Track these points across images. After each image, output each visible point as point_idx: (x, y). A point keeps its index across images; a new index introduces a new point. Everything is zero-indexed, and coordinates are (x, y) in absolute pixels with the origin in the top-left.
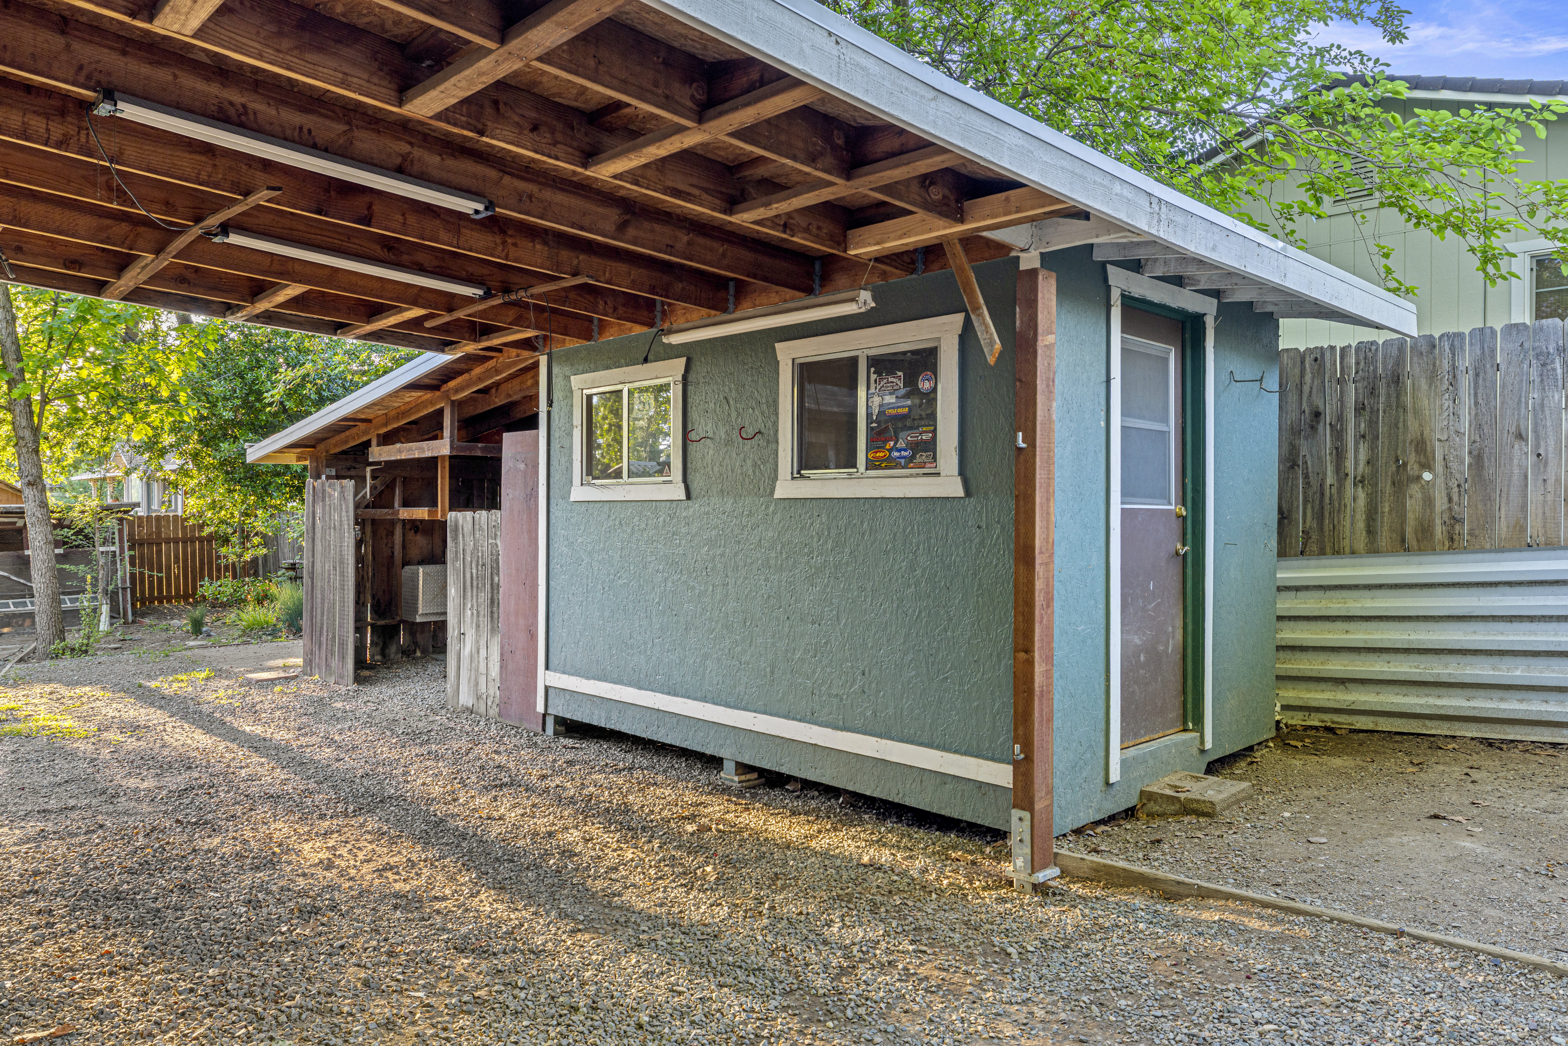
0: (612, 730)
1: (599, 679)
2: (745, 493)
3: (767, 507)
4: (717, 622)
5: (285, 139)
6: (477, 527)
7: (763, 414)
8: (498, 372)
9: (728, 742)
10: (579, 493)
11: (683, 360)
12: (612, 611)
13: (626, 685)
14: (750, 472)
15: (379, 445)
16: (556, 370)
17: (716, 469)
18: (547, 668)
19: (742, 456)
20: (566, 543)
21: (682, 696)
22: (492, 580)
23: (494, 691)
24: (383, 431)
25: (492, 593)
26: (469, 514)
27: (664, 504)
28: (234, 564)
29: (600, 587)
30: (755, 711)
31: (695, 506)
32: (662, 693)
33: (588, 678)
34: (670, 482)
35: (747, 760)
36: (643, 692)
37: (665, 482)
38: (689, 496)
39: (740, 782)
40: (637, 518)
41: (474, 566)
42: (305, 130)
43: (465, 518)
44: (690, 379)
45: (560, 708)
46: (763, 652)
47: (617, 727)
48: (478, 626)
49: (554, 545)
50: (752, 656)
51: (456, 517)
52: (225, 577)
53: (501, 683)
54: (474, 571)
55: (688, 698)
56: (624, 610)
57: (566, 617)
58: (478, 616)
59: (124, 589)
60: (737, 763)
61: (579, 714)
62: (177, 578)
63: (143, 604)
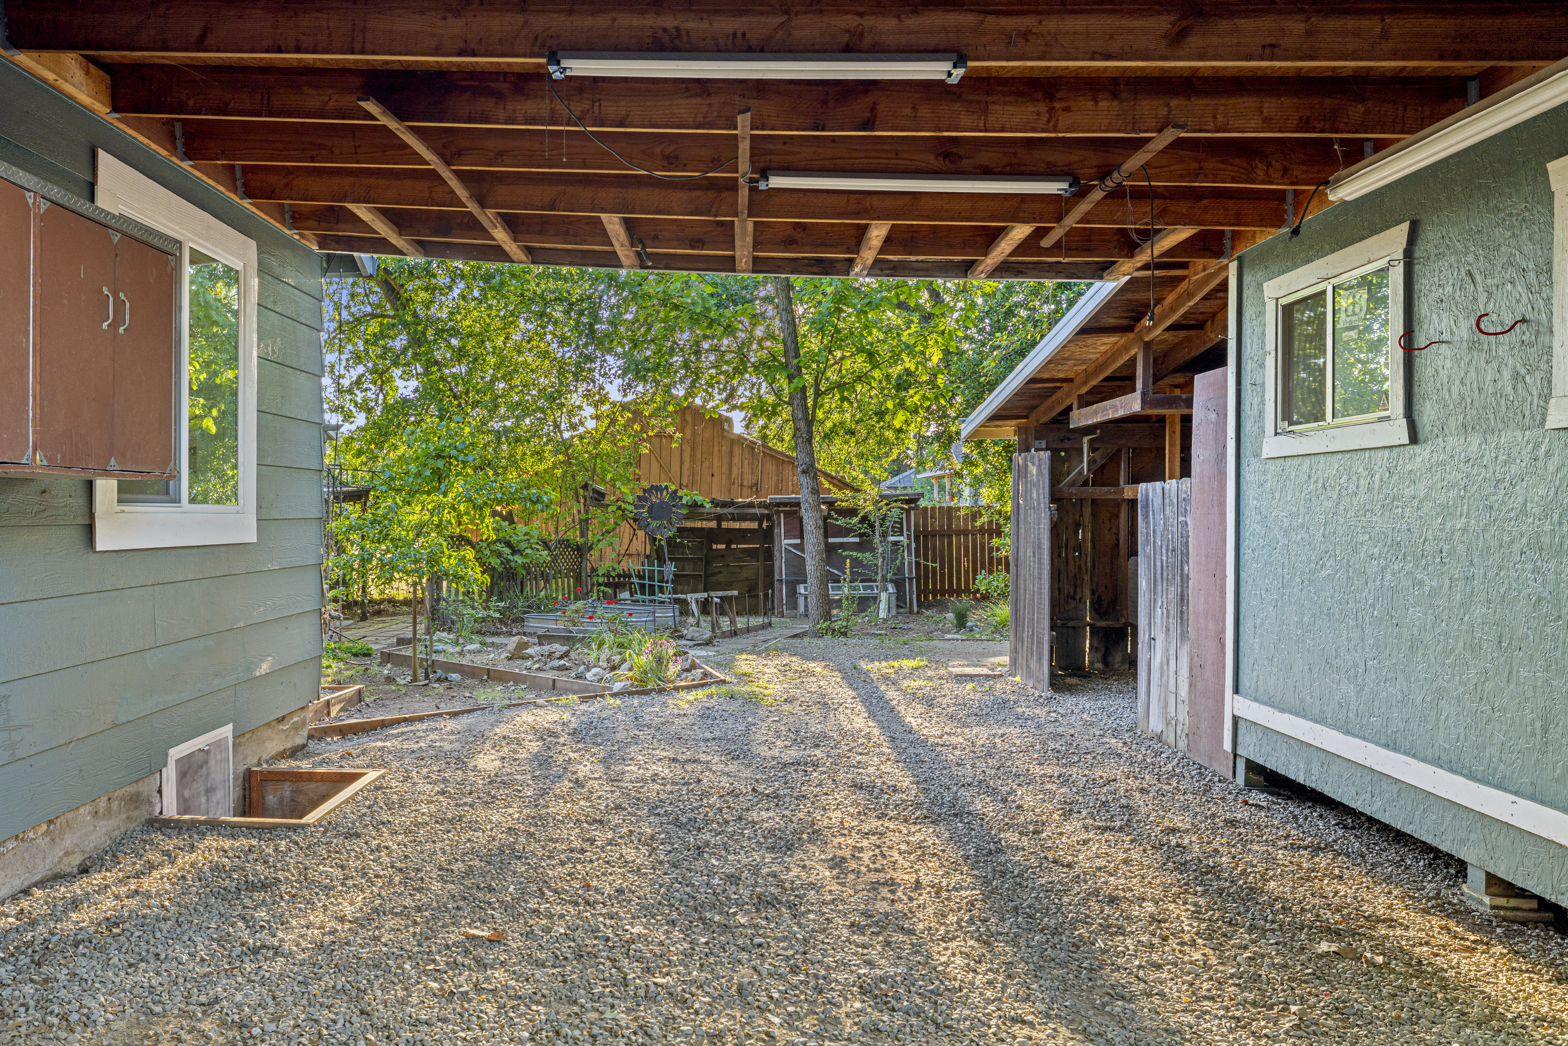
0: (1313, 790)
1: (1297, 714)
2: (1500, 426)
3: (1537, 446)
4: (1457, 638)
5: (719, 51)
6: (1167, 501)
7: (1529, 288)
8: (1190, 295)
9: (1473, 836)
10: (1272, 446)
11: (1405, 226)
12: (1314, 615)
13: (1330, 726)
14: (1509, 389)
15: (1079, 407)
16: (1247, 279)
17: (1455, 390)
18: (1236, 691)
19: (1495, 364)
20: (1259, 517)
21: (1405, 753)
22: (1182, 569)
23: (1183, 716)
24: (1084, 390)
25: (1182, 586)
26: (1158, 484)
27: (1380, 453)
28: (1006, 558)
29: (1298, 580)
30: (1516, 793)
31: (1422, 452)
32: (1377, 744)
33: (1283, 711)
34: (1388, 418)
35: (1502, 873)
36: (1350, 739)
37: (1381, 420)
38: (1414, 438)
39: (1493, 907)
40: (1345, 477)
41: (1164, 551)
42: (739, 36)
43: (1154, 490)
44: (1417, 254)
45: (1251, 748)
46: (1529, 693)
47: (1320, 787)
48: (1168, 630)
49: (1246, 522)
50: (1512, 699)
51: (1147, 490)
52: (997, 570)
53: (1190, 707)
54: (1164, 558)
55: (1414, 756)
56: (1328, 615)
57: (1258, 621)
58: (1168, 617)
59: (911, 579)
60: (1488, 874)
61: (1273, 760)
62: (967, 572)
63: (934, 596)
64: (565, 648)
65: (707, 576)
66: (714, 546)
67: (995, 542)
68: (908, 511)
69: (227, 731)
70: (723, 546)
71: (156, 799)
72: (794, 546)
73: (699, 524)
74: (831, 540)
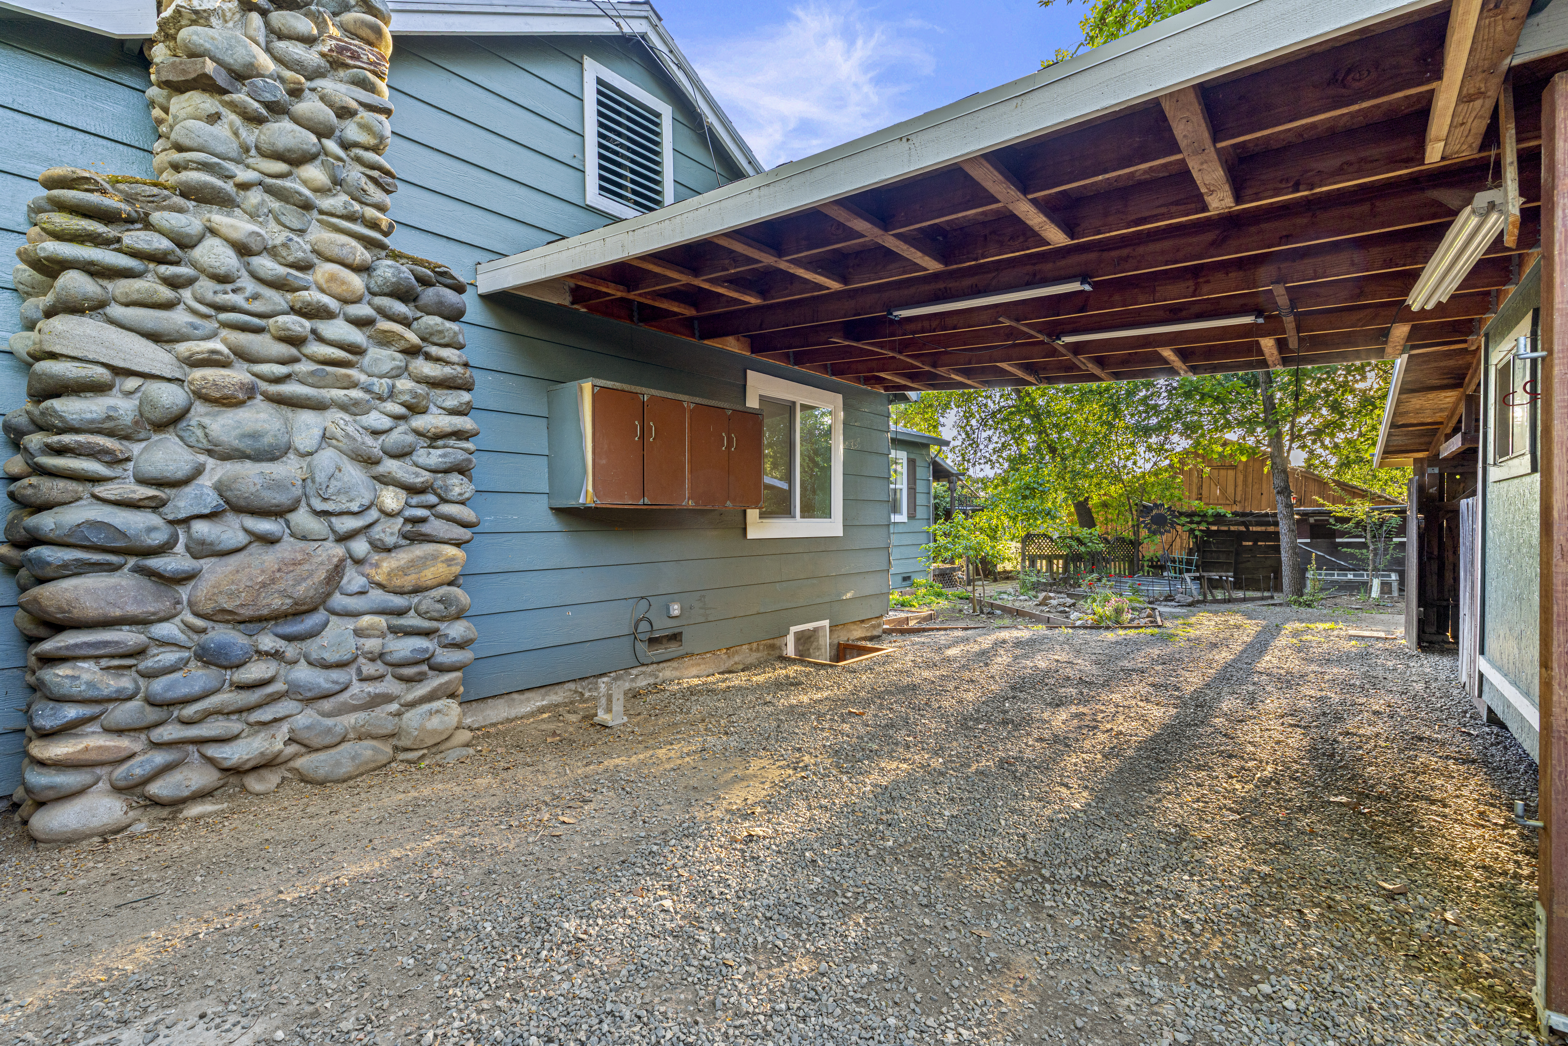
6: (1469, 513)
10: (1492, 473)
12: (1507, 598)
16: (1490, 350)
18: (1482, 652)
20: (1491, 526)
33: (1494, 667)
38: (1535, 468)
40: (1517, 497)
41: (1469, 550)
43: (1464, 505)
45: (1487, 695)
49: (1487, 528)
53: (1474, 664)
57: (1490, 602)
58: (1469, 599)
61: (1493, 704)
64: (1073, 601)
65: (1236, 563)
66: (1244, 543)
69: (826, 623)
70: (1251, 543)
71: (784, 648)
72: (1305, 544)
73: (1225, 528)
74: (1338, 540)
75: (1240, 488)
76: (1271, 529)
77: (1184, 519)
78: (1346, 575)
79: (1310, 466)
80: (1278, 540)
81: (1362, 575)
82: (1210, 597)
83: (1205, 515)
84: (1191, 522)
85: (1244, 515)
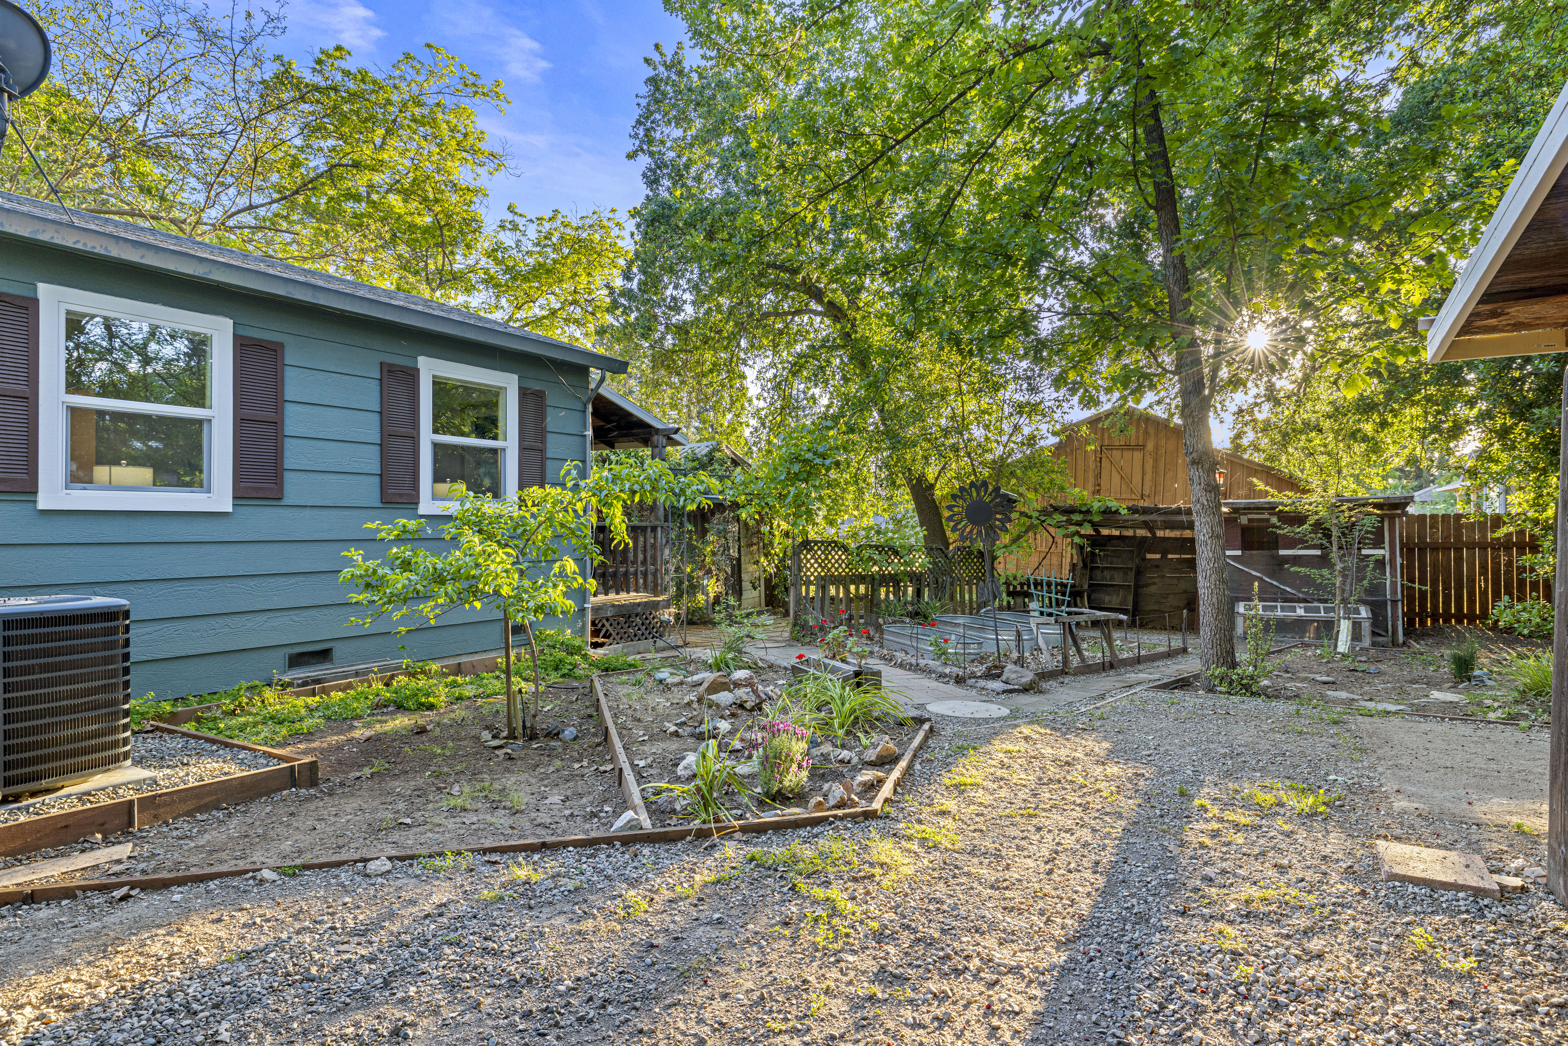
59: (1394, 602)
62: (1484, 593)
63: (1435, 620)
66: (1149, 556)
67: (1527, 559)
68: (1392, 518)
70: (1158, 556)
72: (1235, 558)
73: (1116, 533)
74: (1282, 552)
75: (1149, 476)
76: (1187, 534)
77: (1058, 517)
78: (1294, 610)
79: (1238, 447)
80: (1193, 552)
81: (1317, 610)
82: (1075, 662)
83: (1088, 512)
84: (1070, 522)
85: (1145, 511)
